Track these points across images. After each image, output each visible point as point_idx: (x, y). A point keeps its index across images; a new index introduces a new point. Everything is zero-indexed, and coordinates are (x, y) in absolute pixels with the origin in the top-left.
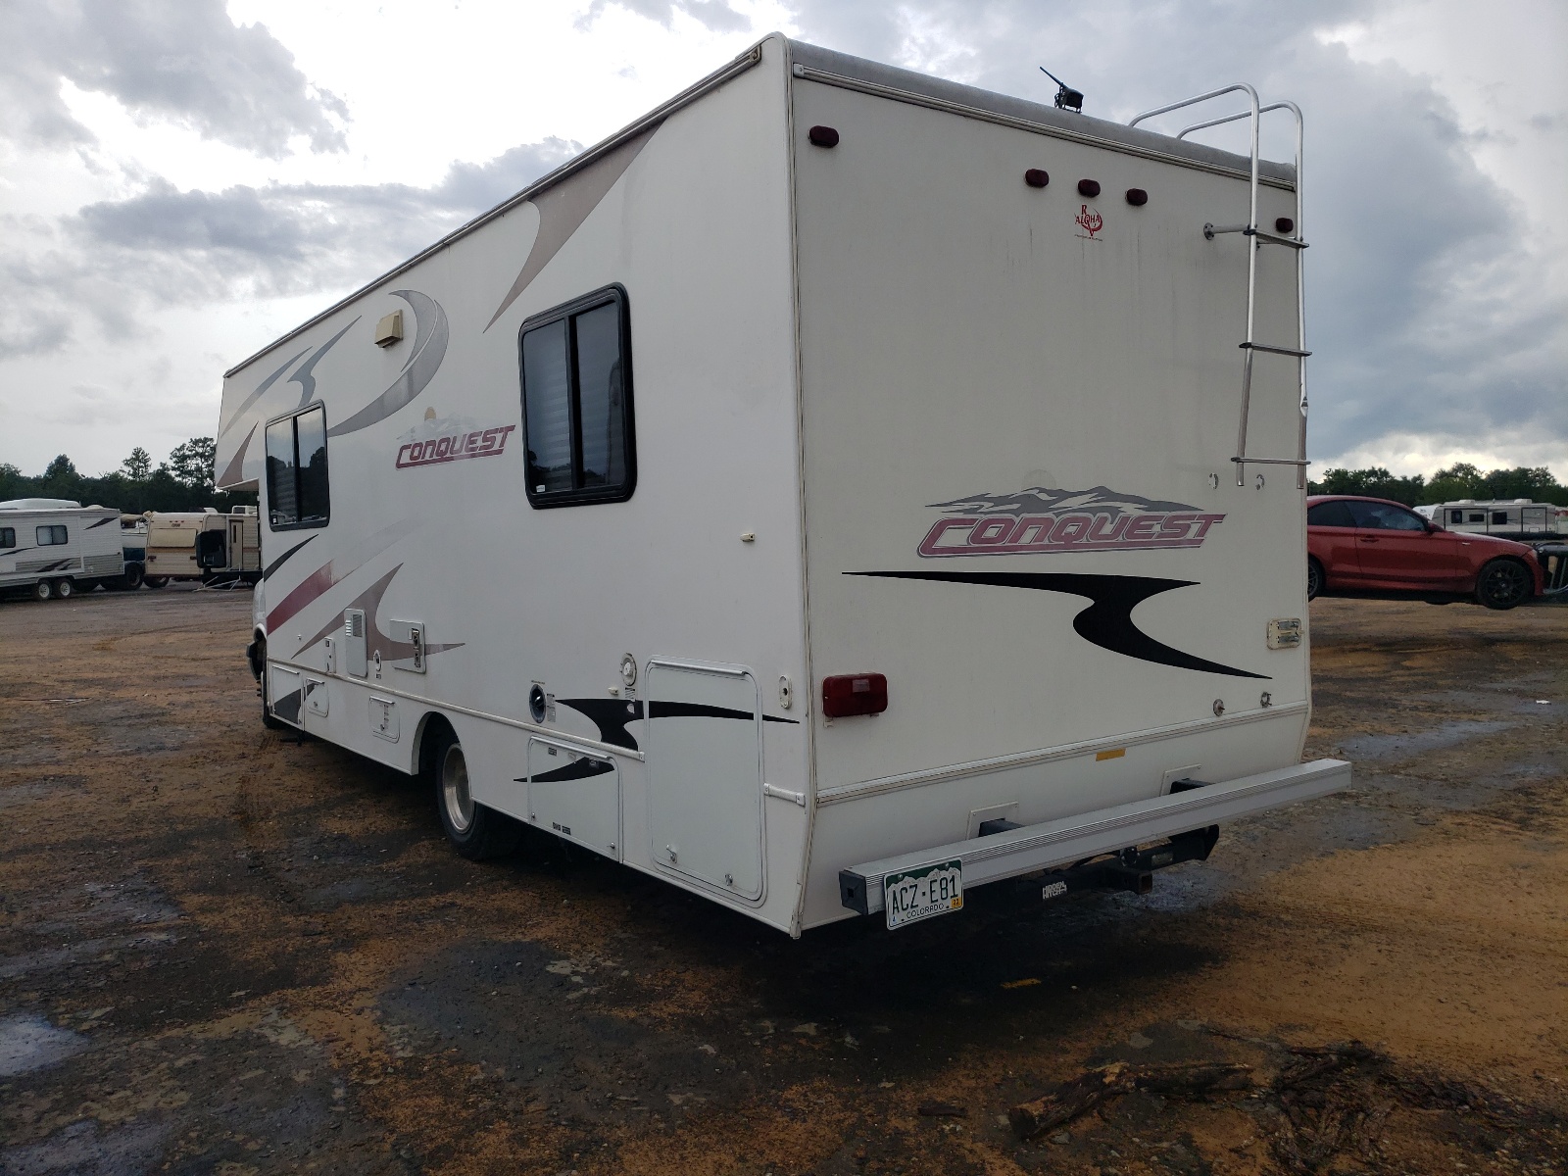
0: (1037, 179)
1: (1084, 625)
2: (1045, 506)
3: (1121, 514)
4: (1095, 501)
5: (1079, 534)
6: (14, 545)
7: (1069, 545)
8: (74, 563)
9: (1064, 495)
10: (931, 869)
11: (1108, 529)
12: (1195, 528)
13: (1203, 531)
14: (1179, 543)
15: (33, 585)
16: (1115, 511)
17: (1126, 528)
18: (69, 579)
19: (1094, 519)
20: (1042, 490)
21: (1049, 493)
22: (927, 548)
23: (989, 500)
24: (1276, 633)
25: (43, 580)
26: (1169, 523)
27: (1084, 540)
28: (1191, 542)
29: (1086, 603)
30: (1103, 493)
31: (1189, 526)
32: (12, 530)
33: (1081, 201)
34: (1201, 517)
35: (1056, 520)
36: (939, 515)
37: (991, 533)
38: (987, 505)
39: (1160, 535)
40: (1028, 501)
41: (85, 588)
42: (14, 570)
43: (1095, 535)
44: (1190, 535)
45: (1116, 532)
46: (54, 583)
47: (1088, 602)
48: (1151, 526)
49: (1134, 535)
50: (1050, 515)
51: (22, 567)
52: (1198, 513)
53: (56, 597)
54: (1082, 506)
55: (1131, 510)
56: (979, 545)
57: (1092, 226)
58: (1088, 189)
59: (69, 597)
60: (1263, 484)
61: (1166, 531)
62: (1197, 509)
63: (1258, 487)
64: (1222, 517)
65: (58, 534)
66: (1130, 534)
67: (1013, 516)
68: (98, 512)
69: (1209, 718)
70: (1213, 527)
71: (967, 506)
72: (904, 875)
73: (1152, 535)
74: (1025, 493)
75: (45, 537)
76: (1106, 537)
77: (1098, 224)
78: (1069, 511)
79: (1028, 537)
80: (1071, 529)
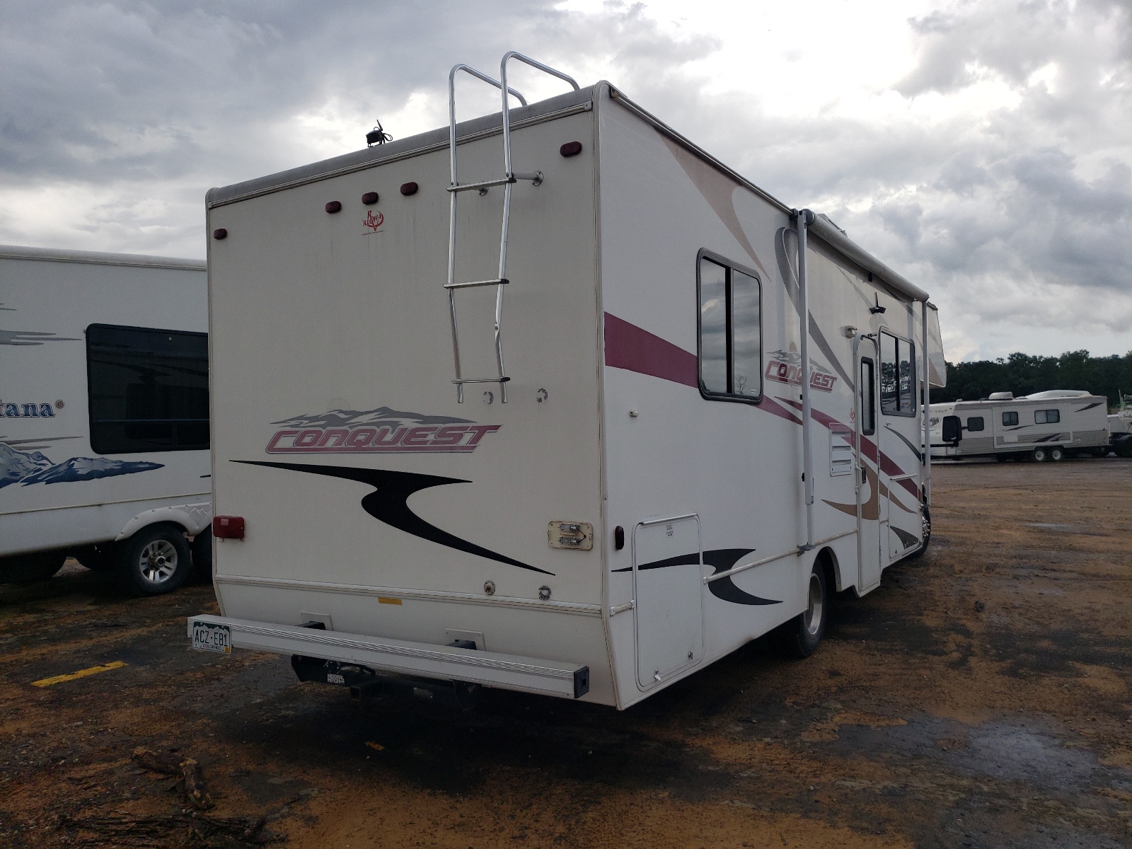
0: (334, 208)
1: (369, 504)
2: (342, 422)
3: (401, 427)
4: (379, 418)
5: (367, 441)
6: (1017, 423)
7: (359, 448)
8: (1066, 436)
9: (356, 414)
10: (216, 626)
11: (389, 437)
12: (468, 437)
13: (476, 440)
14: (452, 448)
15: (1030, 451)
16: (395, 424)
17: (404, 437)
18: (1060, 448)
19: (378, 430)
20: (341, 411)
21: (345, 413)
22: (271, 448)
23: (307, 419)
24: (557, 534)
25: (1038, 448)
26: (443, 433)
27: (371, 445)
28: (463, 448)
29: (372, 489)
30: (385, 411)
31: (461, 436)
32: (1017, 413)
33: (366, 208)
34: (473, 428)
35: (350, 431)
36: (278, 428)
37: (307, 439)
38: (305, 422)
39: (434, 442)
40: (331, 419)
41: (1073, 455)
42: (1016, 440)
43: (379, 441)
44: (464, 441)
45: (395, 440)
46: (1048, 451)
47: (373, 489)
48: (426, 436)
49: (411, 442)
50: (346, 428)
51: (1022, 439)
52: (471, 425)
53: (1049, 460)
54: (369, 421)
55: (409, 424)
56: (300, 447)
57: (375, 223)
58: (371, 199)
59: (1061, 461)
60: (546, 397)
61: (439, 439)
62: (470, 422)
63: (540, 400)
64: (496, 428)
65: (1053, 415)
66: (407, 441)
67: (321, 429)
68: (1089, 398)
69: (482, 595)
70: (487, 437)
71: (293, 423)
72: (204, 624)
73: (425, 442)
74: (332, 413)
75: (1041, 417)
76: (388, 443)
77: (380, 220)
78: (358, 426)
79: (331, 442)
80: (361, 437)
